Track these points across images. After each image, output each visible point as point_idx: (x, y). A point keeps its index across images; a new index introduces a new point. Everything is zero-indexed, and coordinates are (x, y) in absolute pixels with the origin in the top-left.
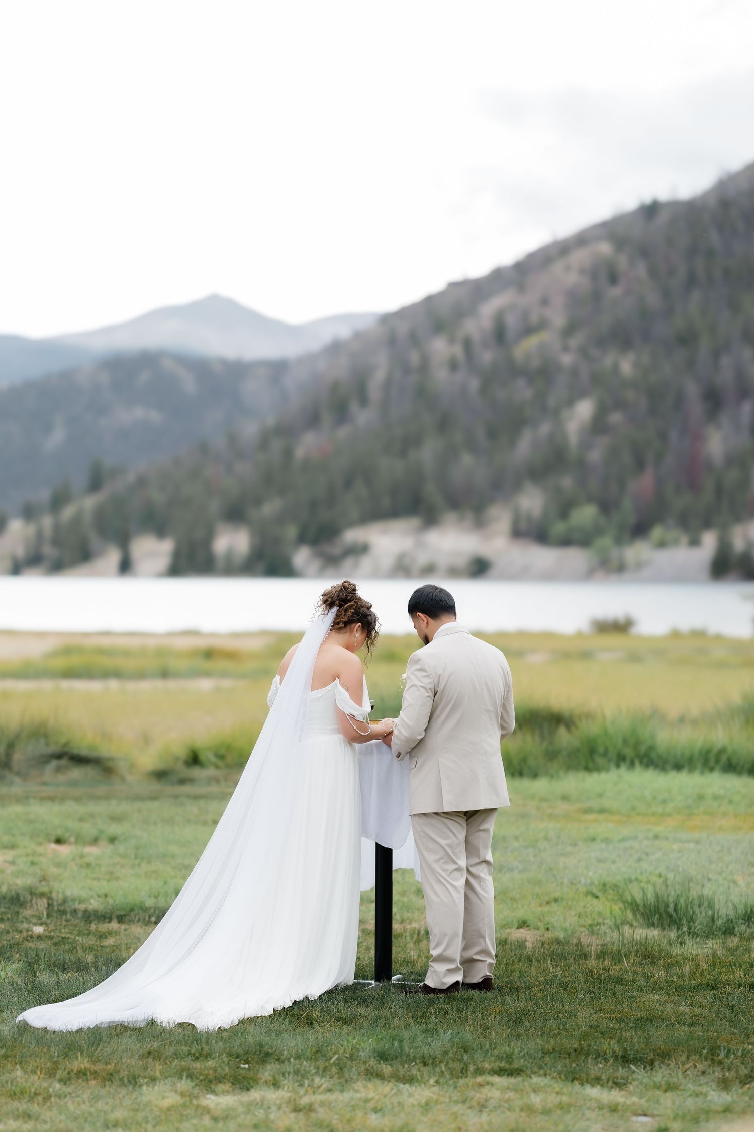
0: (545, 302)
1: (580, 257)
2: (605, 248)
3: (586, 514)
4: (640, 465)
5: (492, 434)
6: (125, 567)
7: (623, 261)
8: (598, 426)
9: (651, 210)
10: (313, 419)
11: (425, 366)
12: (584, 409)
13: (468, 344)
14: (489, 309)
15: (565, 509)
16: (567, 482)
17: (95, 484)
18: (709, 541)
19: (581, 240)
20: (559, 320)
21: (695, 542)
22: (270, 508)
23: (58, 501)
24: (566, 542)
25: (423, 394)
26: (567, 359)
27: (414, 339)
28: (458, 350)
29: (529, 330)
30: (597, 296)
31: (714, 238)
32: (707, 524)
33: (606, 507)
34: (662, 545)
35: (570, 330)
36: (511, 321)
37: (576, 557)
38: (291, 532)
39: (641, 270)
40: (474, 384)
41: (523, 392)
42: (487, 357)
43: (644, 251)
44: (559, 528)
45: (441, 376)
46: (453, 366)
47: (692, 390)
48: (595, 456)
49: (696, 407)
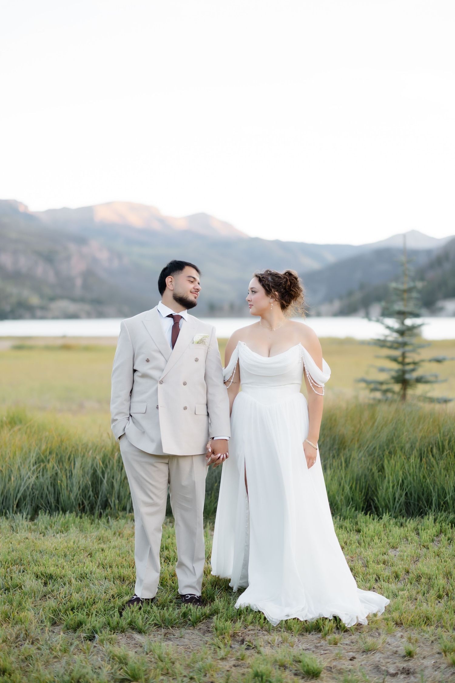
6: (368, 315)
10: (432, 267)
17: (362, 287)
23: (350, 295)
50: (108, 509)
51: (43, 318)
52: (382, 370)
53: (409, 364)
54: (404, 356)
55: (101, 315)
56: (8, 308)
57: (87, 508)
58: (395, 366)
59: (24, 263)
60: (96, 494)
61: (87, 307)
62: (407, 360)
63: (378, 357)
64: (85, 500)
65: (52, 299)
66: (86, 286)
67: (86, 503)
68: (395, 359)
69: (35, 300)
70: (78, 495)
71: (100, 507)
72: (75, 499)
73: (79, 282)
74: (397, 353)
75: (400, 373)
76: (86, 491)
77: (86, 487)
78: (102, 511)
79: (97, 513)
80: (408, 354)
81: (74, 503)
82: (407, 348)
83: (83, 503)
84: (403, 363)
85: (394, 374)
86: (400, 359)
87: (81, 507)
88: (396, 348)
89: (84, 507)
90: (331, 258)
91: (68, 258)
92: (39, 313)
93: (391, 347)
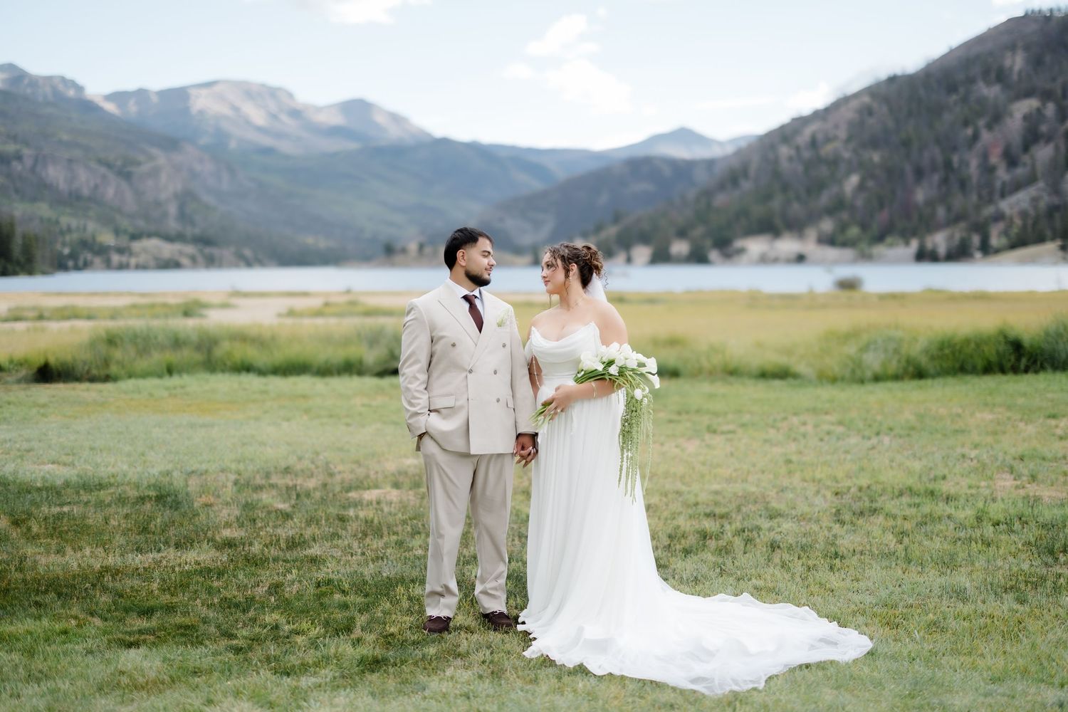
0: (836, 126)
1: (854, 104)
2: (866, 99)
3: (854, 231)
4: (881, 206)
5: (809, 191)
6: (629, 260)
7: (875, 105)
8: (861, 187)
9: (892, 79)
10: (721, 187)
11: (776, 161)
12: (854, 180)
13: (798, 149)
14: (808, 132)
15: (843, 227)
16: (845, 216)
17: (617, 219)
18: (914, 244)
19: (856, 96)
20: (842, 134)
21: (907, 243)
22: (699, 231)
23: (599, 228)
24: (844, 244)
25: (776, 174)
26: (846, 155)
27: (773, 147)
28: (793, 152)
29: (828, 140)
30: (862, 123)
31: (922, 92)
32: (914, 233)
33: (864, 227)
34: (891, 245)
35: (849, 140)
36: (820, 137)
37: (848, 253)
38: (708, 242)
39: (885, 109)
40: (800, 168)
41: (824, 171)
42: (807, 154)
43: (886, 100)
44: (840, 238)
45: (785, 165)
46: (790, 159)
47: (908, 169)
48: (859, 203)
49: (910, 176)
51: (122, 267)
55: (211, 262)
56: (66, 251)
59: (84, 179)
61: (190, 249)
65: (135, 237)
66: (183, 216)
69: (107, 238)
73: (173, 209)
90: (561, 175)
91: (155, 173)
92: (116, 258)
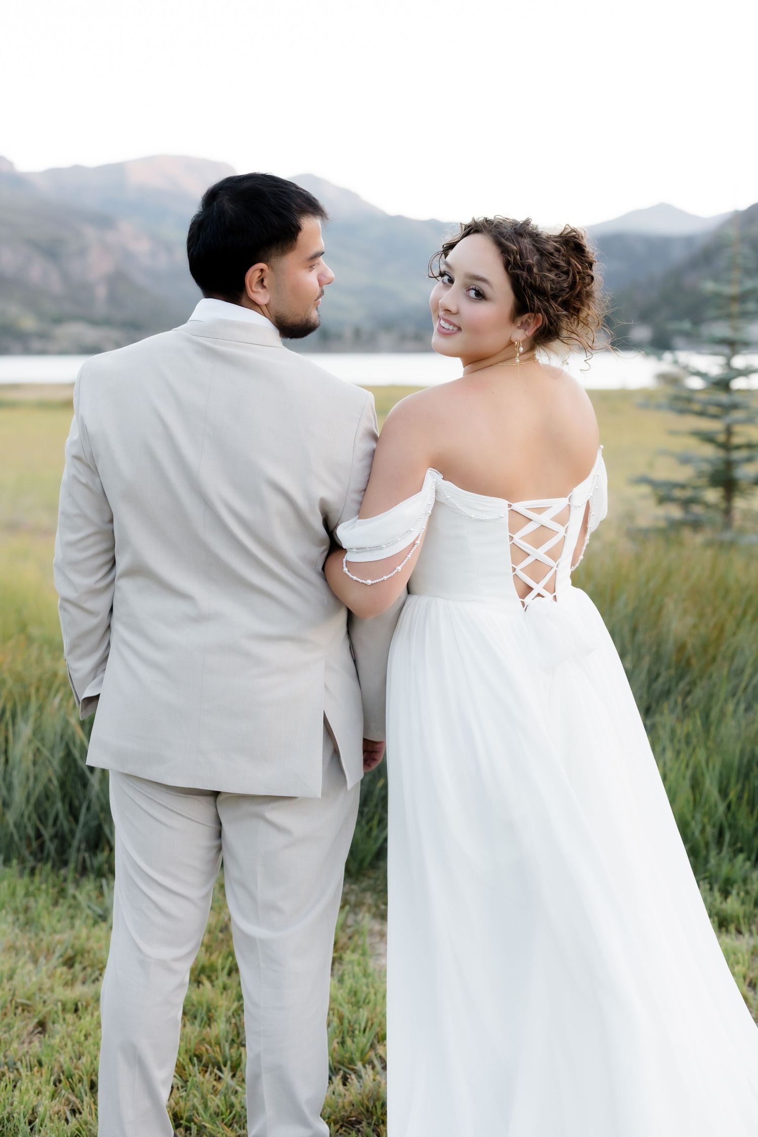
50: (103, 850)
52: (685, 460)
53: (739, 447)
54: (729, 432)
57: (51, 847)
58: (709, 451)
60: (74, 813)
62: (736, 440)
63: (673, 433)
64: (45, 827)
67: (47, 834)
68: (708, 438)
70: (26, 818)
71: (83, 846)
72: (17, 825)
74: (715, 426)
75: (721, 466)
76: (47, 805)
77: (47, 795)
78: (87, 855)
79: (73, 857)
80: (737, 429)
81: (16, 837)
82: (738, 415)
83: (39, 835)
84: (726, 447)
85: (706, 467)
86: (721, 438)
87: (35, 844)
88: (715, 417)
89: (42, 846)
93: (702, 414)
